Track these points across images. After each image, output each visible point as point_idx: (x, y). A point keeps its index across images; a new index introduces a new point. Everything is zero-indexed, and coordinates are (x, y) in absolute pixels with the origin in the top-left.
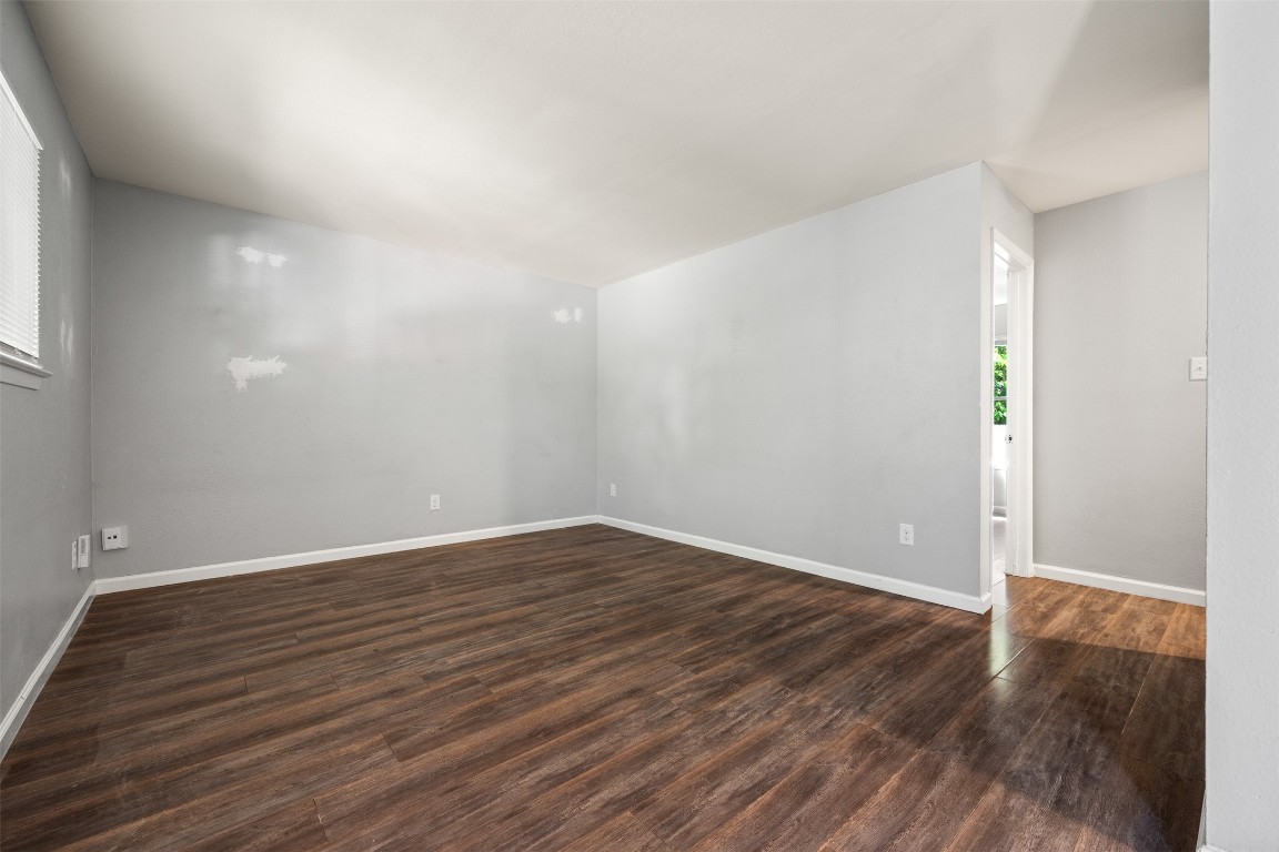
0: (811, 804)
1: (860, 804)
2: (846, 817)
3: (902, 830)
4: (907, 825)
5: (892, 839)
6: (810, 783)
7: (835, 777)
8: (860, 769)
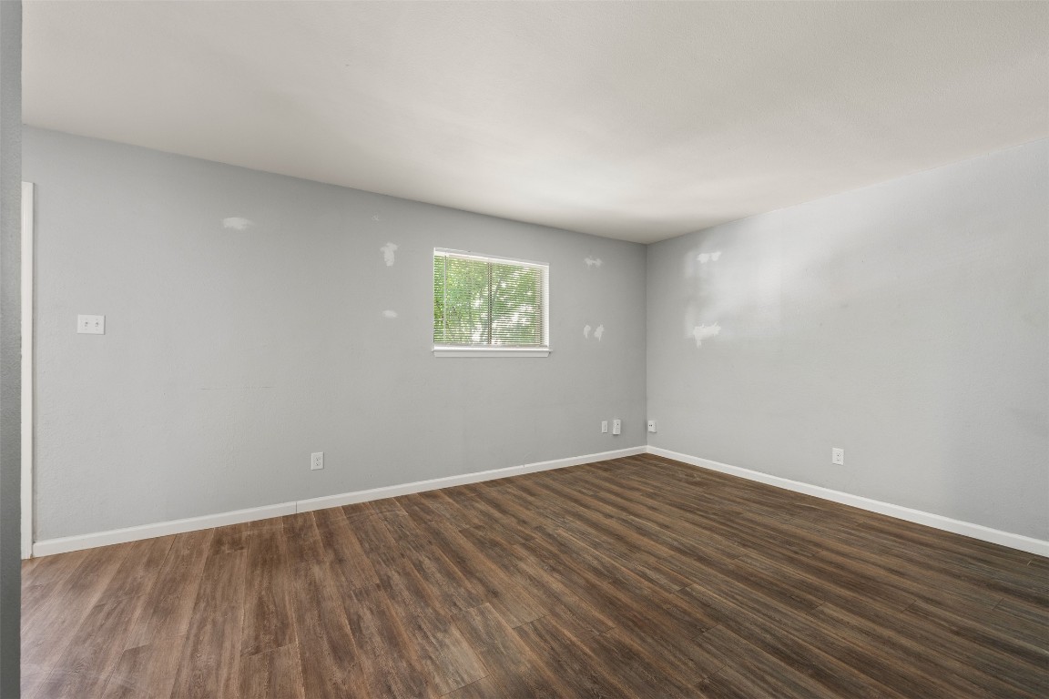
0: (325, 646)
1: (305, 671)
2: (303, 659)
3: (269, 681)
4: (269, 687)
5: (270, 673)
6: (341, 653)
7: (335, 669)
8: (329, 687)
